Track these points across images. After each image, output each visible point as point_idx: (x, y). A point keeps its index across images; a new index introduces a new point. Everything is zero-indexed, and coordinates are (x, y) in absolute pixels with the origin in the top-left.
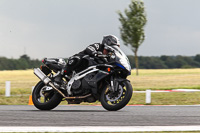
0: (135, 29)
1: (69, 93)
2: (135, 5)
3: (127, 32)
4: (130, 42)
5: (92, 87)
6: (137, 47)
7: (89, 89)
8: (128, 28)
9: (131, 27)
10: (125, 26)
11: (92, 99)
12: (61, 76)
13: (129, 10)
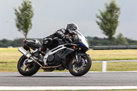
0: (26, 20)
1: (46, 64)
2: (25, 4)
3: (20, 22)
4: (22, 29)
5: (62, 59)
6: (26, 32)
7: (60, 61)
8: (21, 19)
9: (23, 19)
10: (19, 18)
11: (62, 68)
12: (39, 52)
13: (22, 7)
